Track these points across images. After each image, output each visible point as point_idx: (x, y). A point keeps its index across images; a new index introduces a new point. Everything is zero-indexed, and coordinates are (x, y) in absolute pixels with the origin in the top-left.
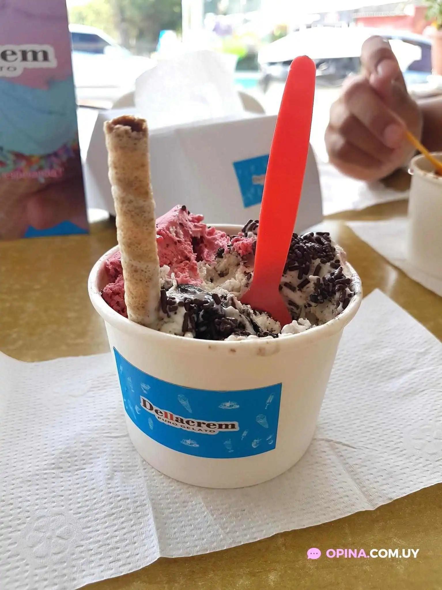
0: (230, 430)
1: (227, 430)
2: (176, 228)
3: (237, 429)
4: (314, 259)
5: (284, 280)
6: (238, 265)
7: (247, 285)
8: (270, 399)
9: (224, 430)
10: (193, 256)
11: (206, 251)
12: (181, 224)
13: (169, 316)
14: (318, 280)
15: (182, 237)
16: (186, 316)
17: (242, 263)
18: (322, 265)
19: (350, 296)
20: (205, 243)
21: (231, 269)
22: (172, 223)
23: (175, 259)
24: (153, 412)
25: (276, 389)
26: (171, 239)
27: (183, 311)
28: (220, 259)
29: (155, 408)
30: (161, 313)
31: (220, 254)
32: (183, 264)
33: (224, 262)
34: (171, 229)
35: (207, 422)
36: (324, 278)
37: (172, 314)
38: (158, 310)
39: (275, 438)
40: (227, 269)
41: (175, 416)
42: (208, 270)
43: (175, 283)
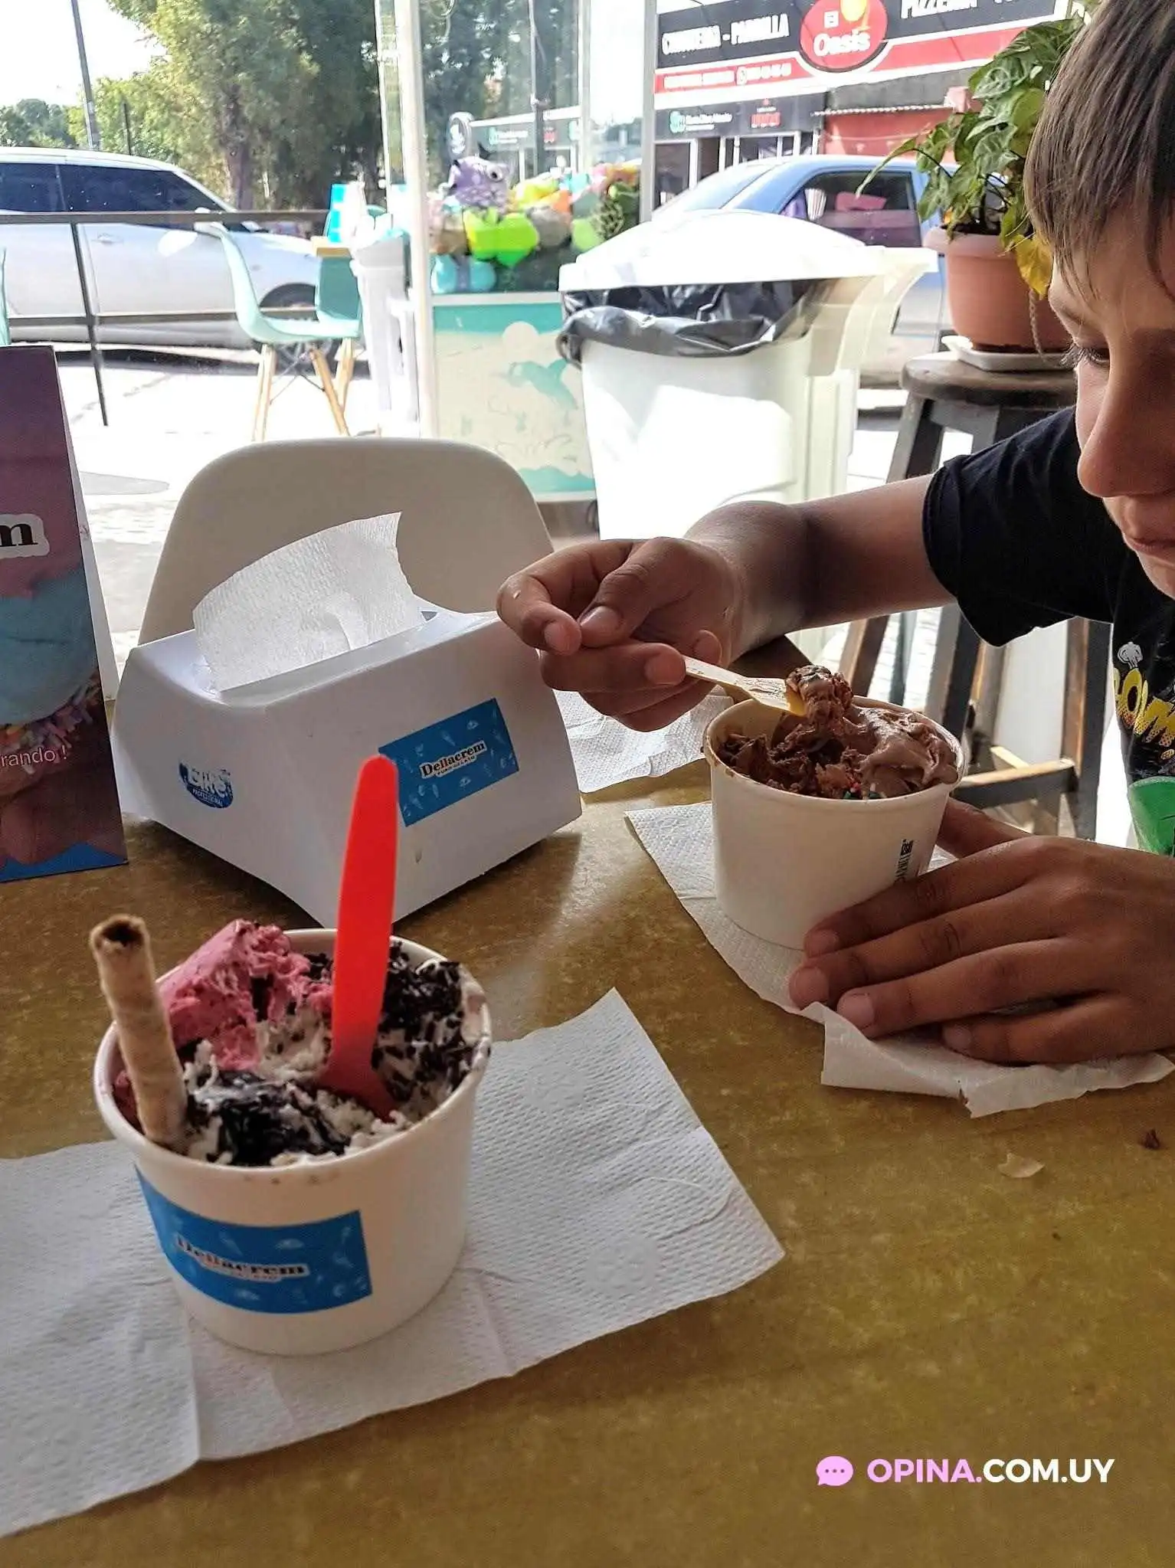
0: (297, 1275)
1: (293, 1275)
2: (227, 971)
3: (306, 1273)
4: (426, 1012)
5: (383, 1043)
6: (317, 1025)
7: (325, 1061)
8: (346, 1232)
9: (288, 1275)
10: (250, 1016)
11: (273, 1001)
12: (236, 964)
13: (199, 1132)
14: (427, 1047)
15: (235, 985)
16: (222, 1130)
17: (322, 1024)
18: (436, 1023)
19: (465, 1073)
20: (275, 985)
21: (307, 1033)
22: (221, 966)
23: (224, 1024)
24: (192, 1254)
25: (353, 1220)
26: (219, 994)
27: (218, 1121)
28: (291, 1017)
29: (194, 1248)
30: (189, 1127)
31: (291, 1009)
32: (233, 1032)
33: (296, 1023)
34: (218, 977)
35: (266, 1267)
36: (435, 1045)
37: (202, 1129)
38: (183, 1124)
39: (367, 1280)
40: (303, 1032)
41: (221, 1260)
42: (273, 1036)
43: (215, 1072)
